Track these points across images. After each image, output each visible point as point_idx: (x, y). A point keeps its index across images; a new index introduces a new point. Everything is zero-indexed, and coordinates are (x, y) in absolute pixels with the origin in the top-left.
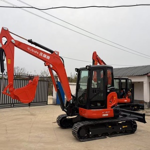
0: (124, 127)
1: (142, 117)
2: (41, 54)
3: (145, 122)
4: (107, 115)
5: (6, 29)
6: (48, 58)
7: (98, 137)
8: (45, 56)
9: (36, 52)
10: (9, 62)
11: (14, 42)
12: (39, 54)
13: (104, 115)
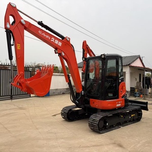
0: (132, 115)
1: (145, 106)
2: (53, 40)
3: (147, 110)
4: (120, 105)
5: (14, 6)
6: (60, 44)
7: (113, 127)
8: (57, 42)
9: (47, 37)
10: (19, 48)
11: (24, 23)
12: (51, 39)
13: (118, 105)
